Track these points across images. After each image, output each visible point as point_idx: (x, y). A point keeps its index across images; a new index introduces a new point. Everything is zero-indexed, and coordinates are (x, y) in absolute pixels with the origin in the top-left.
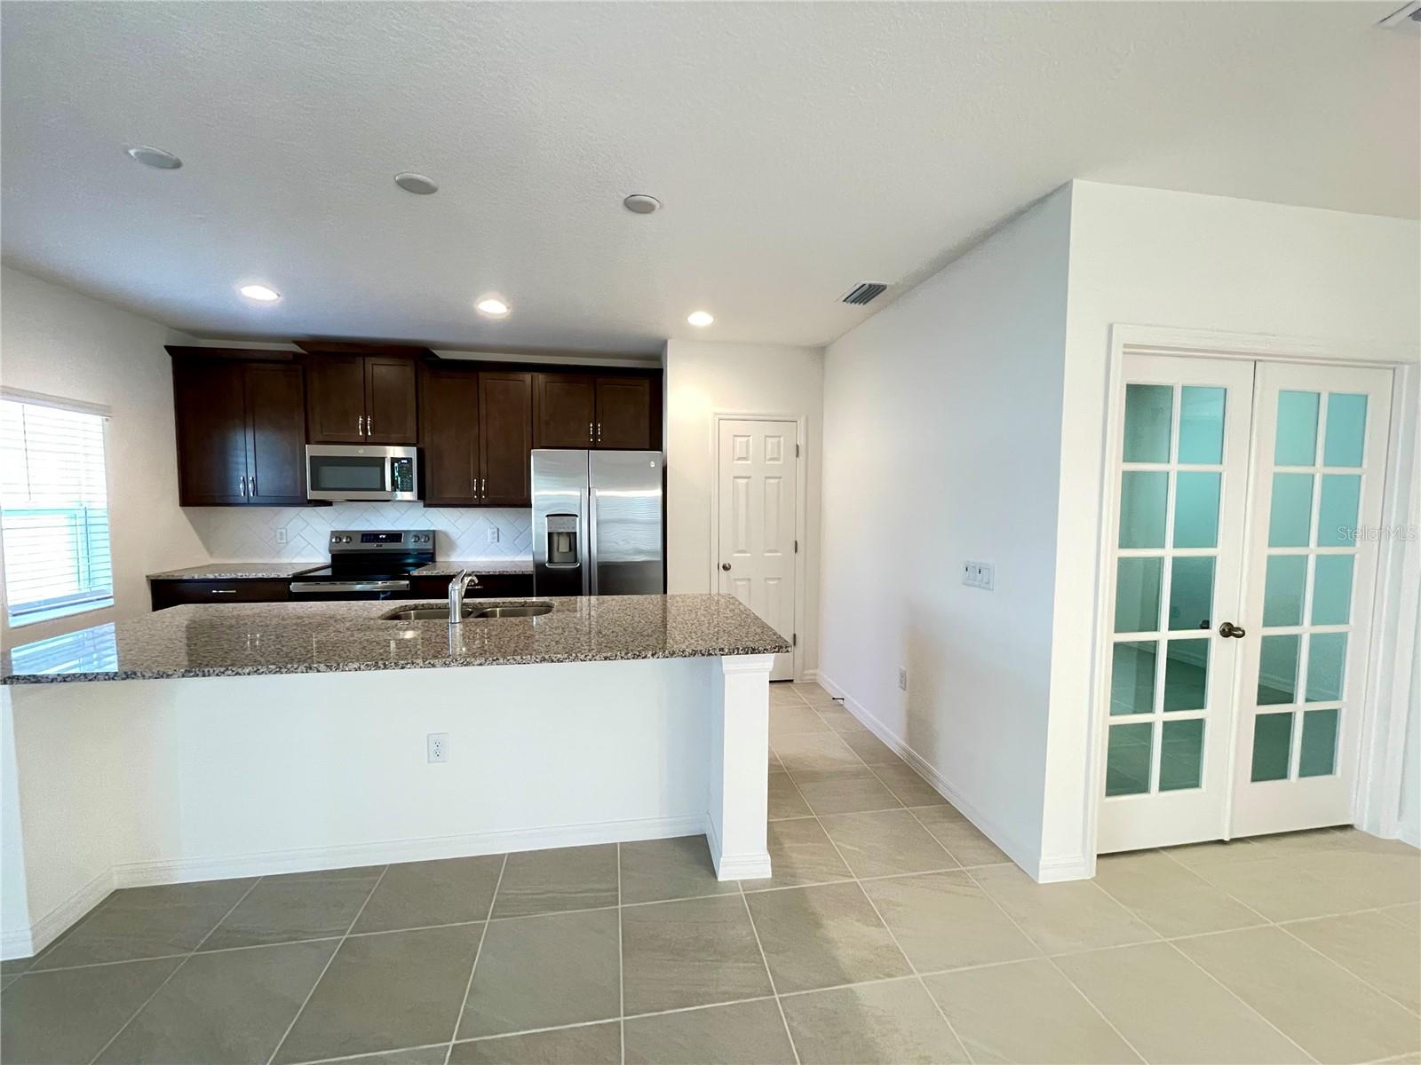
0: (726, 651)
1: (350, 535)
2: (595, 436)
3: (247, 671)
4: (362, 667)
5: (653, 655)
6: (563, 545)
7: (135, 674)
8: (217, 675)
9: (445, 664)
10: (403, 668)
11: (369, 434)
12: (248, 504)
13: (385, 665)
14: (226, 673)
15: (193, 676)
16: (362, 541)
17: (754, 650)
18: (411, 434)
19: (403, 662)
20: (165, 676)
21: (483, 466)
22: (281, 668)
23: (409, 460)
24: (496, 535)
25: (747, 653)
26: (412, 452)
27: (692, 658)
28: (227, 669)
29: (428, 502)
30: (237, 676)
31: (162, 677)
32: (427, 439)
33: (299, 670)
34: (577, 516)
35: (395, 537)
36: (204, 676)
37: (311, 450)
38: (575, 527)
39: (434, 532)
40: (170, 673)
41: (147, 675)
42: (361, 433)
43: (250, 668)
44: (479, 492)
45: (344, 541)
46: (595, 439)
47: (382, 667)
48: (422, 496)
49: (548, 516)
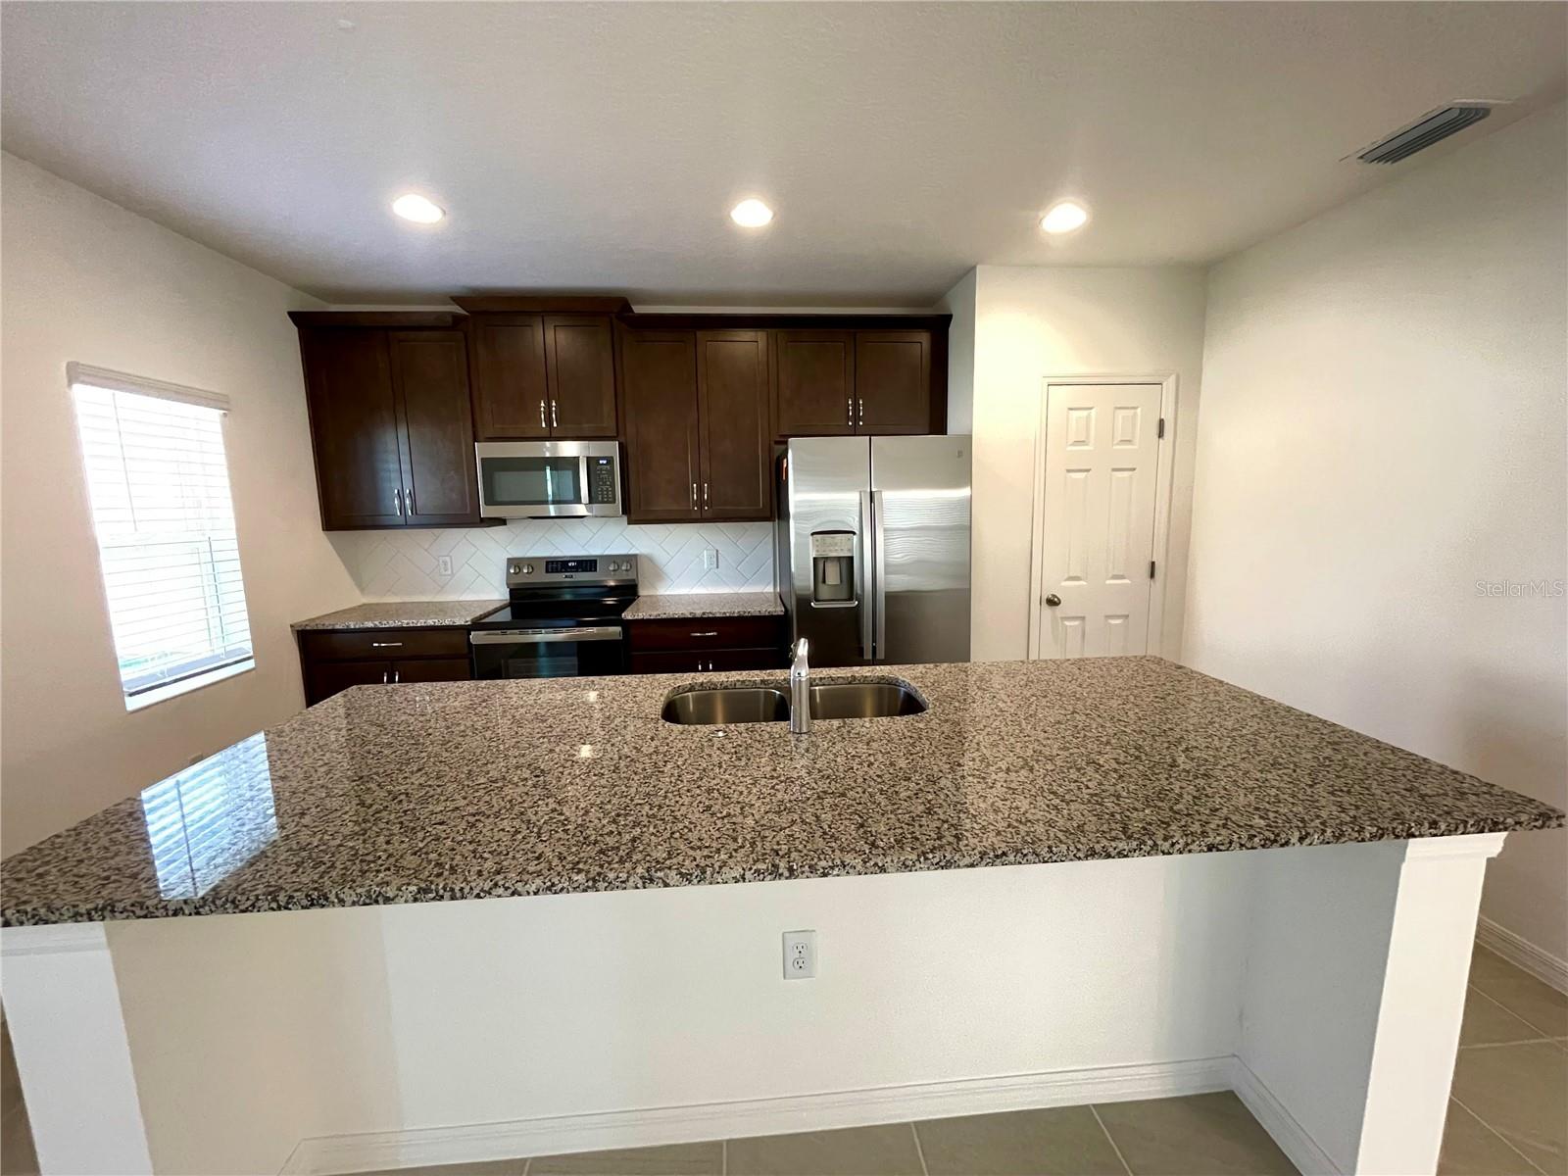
0: (1443, 827)
1: (531, 562)
2: (856, 418)
3: (533, 888)
4: (748, 875)
5: (1301, 839)
6: (833, 576)
7: (327, 899)
8: (478, 896)
9: (905, 867)
10: (825, 875)
11: (555, 425)
12: (406, 526)
13: (791, 870)
14: (494, 892)
15: (433, 899)
16: (547, 572)
17: (1496, 824)
18: (609, 424)
19: (823, 863)
20: (380, 899)
21: (705, 466)
22: (594, 881)
23: (610, 460)
24: (715, 559)
25: (1482, 831)
26: (611, 449)
27: (1375, 843)
28: (496, 885)
29: (633, 517)
30: (516, 897)
31: (377, 902)
32: (630, 429)
33: (631, 883)
34: (854, 533)
35: (587, 564)
36: (453, 898)
37: (483, 450)
38: (851, 550)
39: (635, 556)
40: (390, 894)
41: (349, 900)
42: (544, 425)
43: (538, 881)
44: (701, 502)
45: (525, 571)
46: (856, 423)
47: (787, 874)
48: (626, 510)
49: (813, 534)
